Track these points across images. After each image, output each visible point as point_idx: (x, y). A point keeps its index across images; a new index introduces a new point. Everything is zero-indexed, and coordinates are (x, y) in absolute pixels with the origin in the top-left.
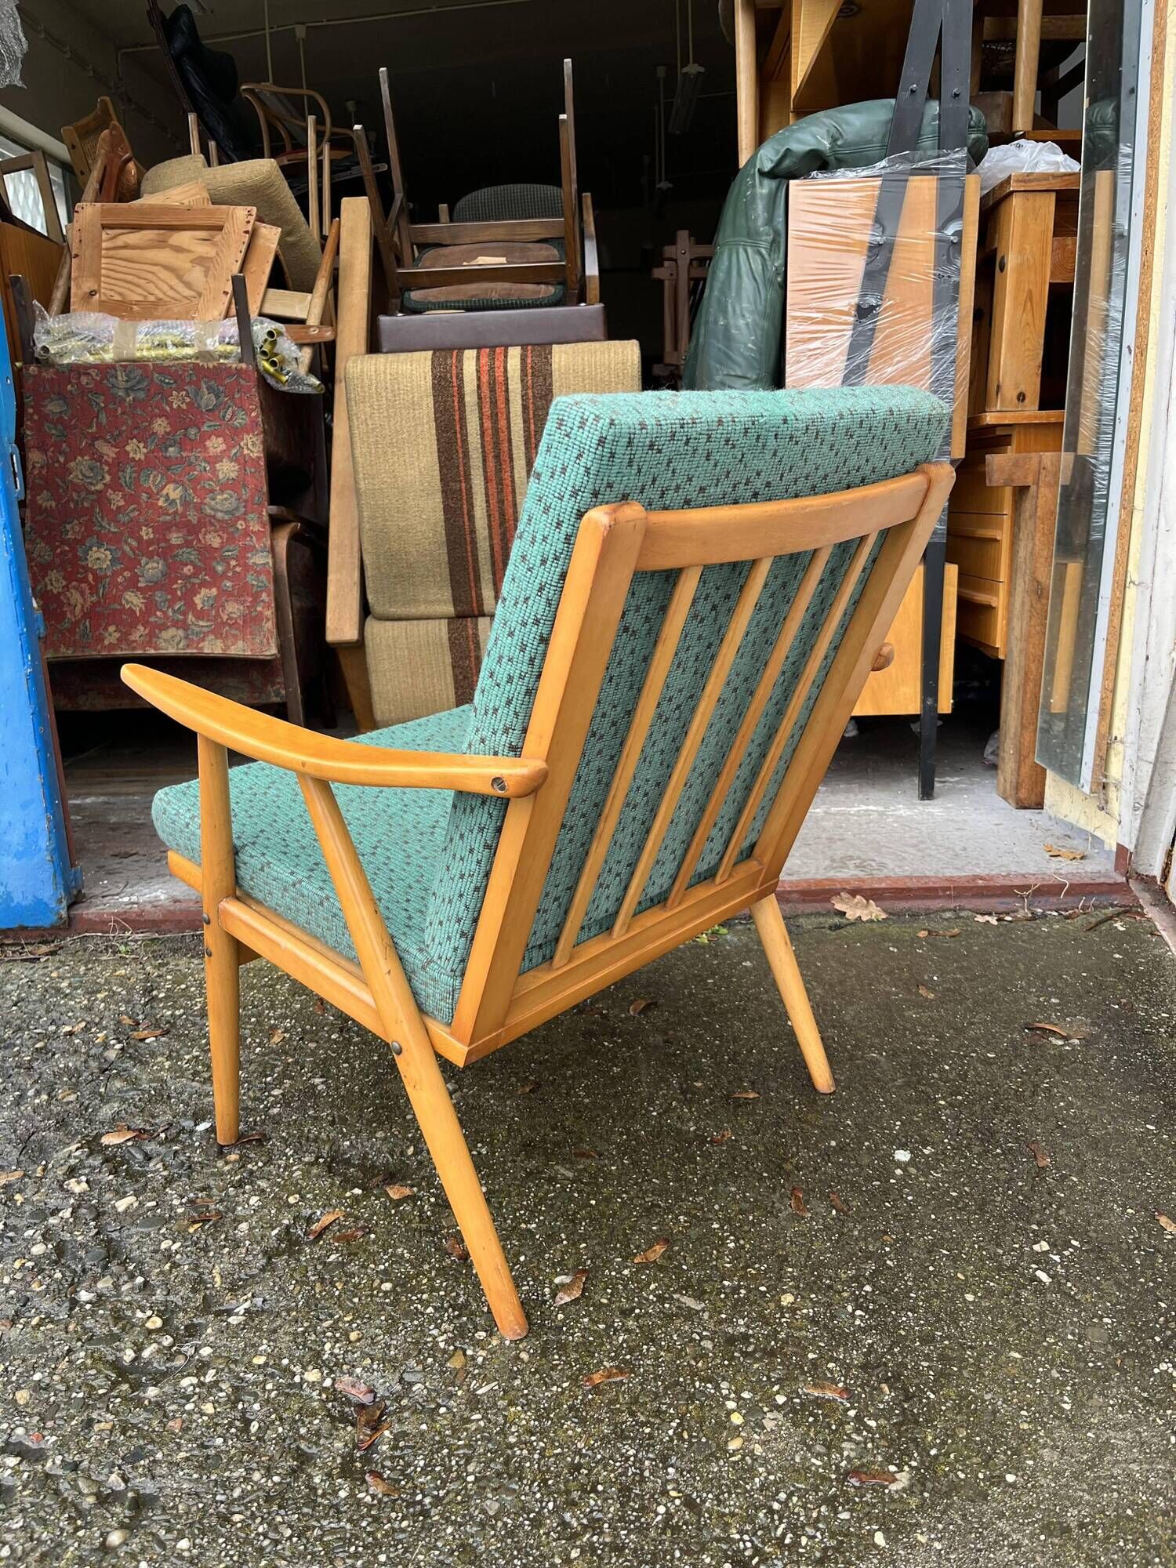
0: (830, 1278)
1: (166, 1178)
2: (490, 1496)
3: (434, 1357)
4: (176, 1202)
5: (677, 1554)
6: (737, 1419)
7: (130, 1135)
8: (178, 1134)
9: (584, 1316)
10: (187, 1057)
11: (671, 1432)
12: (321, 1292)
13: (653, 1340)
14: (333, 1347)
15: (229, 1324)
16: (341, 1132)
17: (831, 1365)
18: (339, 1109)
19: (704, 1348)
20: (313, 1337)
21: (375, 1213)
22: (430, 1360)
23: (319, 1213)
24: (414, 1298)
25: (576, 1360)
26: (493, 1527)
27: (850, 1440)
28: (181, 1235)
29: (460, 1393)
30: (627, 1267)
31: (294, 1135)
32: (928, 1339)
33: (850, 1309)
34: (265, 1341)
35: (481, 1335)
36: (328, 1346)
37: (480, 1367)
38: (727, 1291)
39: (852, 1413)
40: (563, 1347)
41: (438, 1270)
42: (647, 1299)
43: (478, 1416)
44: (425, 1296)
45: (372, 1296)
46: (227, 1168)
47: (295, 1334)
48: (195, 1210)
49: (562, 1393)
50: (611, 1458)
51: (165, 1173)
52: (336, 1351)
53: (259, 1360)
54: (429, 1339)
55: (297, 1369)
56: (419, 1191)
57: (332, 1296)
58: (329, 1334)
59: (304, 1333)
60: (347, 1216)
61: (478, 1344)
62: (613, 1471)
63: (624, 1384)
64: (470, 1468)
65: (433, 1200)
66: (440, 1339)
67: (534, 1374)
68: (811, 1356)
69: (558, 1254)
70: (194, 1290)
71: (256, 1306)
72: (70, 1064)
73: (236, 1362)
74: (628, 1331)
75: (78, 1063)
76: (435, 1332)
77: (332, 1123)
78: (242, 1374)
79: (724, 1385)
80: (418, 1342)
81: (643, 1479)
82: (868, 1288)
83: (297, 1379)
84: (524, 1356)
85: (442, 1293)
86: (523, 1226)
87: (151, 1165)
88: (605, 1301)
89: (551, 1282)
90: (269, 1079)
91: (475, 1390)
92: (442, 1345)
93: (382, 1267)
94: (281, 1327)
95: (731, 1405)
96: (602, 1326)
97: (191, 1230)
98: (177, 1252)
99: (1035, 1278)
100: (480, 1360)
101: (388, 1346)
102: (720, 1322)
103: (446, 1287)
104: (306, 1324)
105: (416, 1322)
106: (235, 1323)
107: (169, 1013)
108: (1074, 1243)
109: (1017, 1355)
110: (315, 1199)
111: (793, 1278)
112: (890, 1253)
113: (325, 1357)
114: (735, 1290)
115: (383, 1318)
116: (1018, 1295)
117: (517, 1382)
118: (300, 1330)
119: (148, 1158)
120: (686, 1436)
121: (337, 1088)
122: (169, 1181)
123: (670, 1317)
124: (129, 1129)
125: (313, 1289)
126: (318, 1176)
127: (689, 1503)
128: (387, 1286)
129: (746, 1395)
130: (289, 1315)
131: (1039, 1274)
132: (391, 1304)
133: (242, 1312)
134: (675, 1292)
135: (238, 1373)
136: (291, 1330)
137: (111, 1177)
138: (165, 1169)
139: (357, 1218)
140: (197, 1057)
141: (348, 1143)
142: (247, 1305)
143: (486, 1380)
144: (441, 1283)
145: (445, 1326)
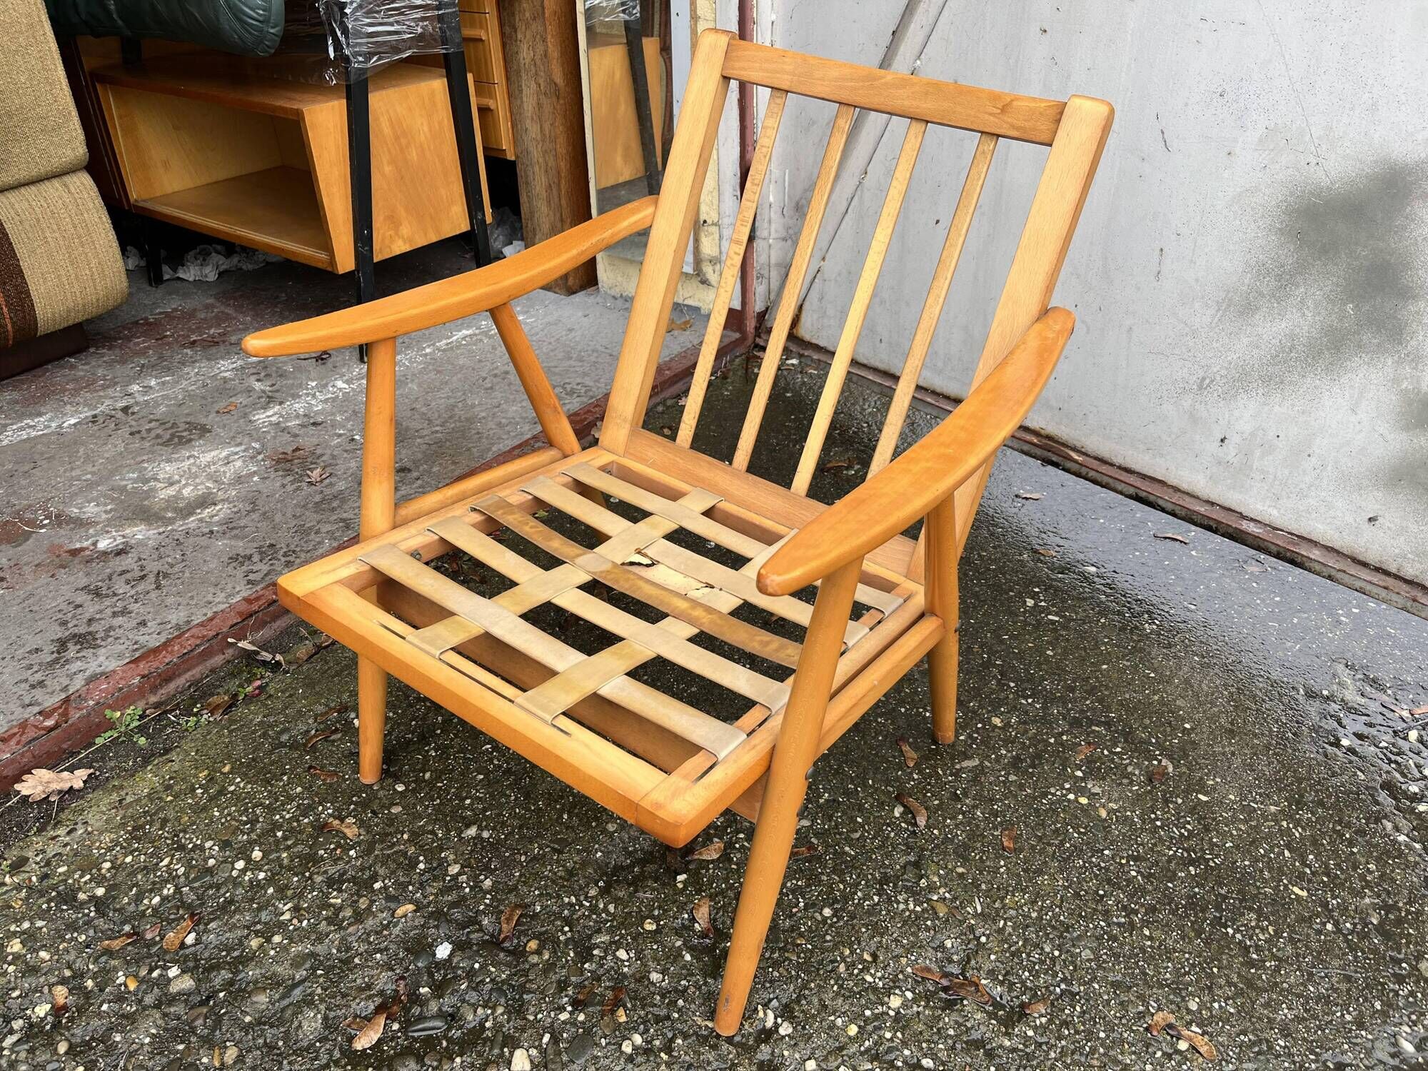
0: (992, 693)
1: (508, 1011)
2: (1078, 950)
3: (927, 919)
4: (564, 1016)
5: (1170, 885)
6: (1084, 801)
7: (381, 1020)
8: (431, 975)
9: (945, 820)
10: (287, 916)
11: (1076, 835)
12: (799, 957)
13: (991, 800)
14: (872, 975)
15: (789, 1036)
16: (579, 852)
17: (1064, 738)
18: (540, 835)
19: (1015, 781)
20: (851, 984)
21: (726, 880)
22: (929, 923)
23: (686, 916)
24: (856, 901)
25: (983, 845)
26: (1104, 961)
27: (1126, 766)
28: (623, 1032)
29: (973, 922)
30: (911, 773)
31: (546, 886)
32: (1073, 690)
33: (1023, 701)
34: (832, 1018)
35: (923, 883)
36: (869, 978)
37: (955, 898)
38: (969, 742)
39: (1106, 752)
40: (966, 846)
41: (834, 871)
42: (950, 782)
43: (1002, 922)
44: (859, 894)
45: (831, 926)
46: (546, 957)
47: (837, 994)
48: (593, 1005)
49: (1008, 868)
50: (1080, 874)
51: (500, 1010)
52: (879, 974)
53: (853, 1030)
54: (907, 913)
55: (880, 1009)
56: (721, 838)
57: (811, 951)
58: (856, 971)
59: (841, 987)
60: (712, 898)
61: (932, 888)
62: (1091, 880)
63: (1021, 834)
64: (1047, 949)
65: (742, 836)
66: (911, 906)
67: (981, 873)
68: (1052, 740)
69: (870, 799)
70: (714, 1047)
71: (777, 1009)
72: (154, 1031)
73: (841, 1049)
74: (975, 807)
75: (160, 1022)
76: (902, 907)
77: (560, 852)
78: (862, 1049)
79: (1053, 790)
80: (905, 923)
81: (1107, 869)
82: (1012, 685)
83: (892, 1013)
84: (960, 870)
85: (863, 882)
86: (821, 801)
87: (470, 1017)
88: (936, 802)
89: (896, 818)
90: (422, 866)
91: (976, 912)
92: (918, 909)
93: (802, 904)
94: (820, 1000)
95: (1071, 796)
96: (961, 817)
97: (623, 1019)
98: (648, 1042)
99: (1053, 622)
100: (947, 895)
101: (896, 940)
102: (997, 760)
103: (858, 876)
104: (832, 982)
105: (884, 913)
106: (790, 1030)
107: (157, 900)
108: (1037, 590)
109: (1105, 667)
110: (665, 911)
111: (981, 707)
112: (989, 657)
113: (881, 984)
114: (970, 736)
115: (864, 930)
116: (1062, 636)
117: (983, 887)
118: (835, 988)
119: (452, 1018)
120: (1082, 830)
121: (503, 824)
122: (517, 1010)
123: (975, 780)
124: (368, 1019)
125: (791, 960)
126: (631, 895)
127: (1136, 859)
128: (827, 912)
129: (1067, 786)
130: (811, 989)
131: (1050, 617)
132: (852, 917)
133: (779, 1020)
134: (953, 765)
135: (859, 1051)
136: (831, 995)
137: (458, 1060)
138: (494, 1008)
139: (722, 893)
140: (296, 909)
141: (599, 854)
142: (771, 1015)
143: (971, 902)
144: (851, 877)
145: (900, 898)
